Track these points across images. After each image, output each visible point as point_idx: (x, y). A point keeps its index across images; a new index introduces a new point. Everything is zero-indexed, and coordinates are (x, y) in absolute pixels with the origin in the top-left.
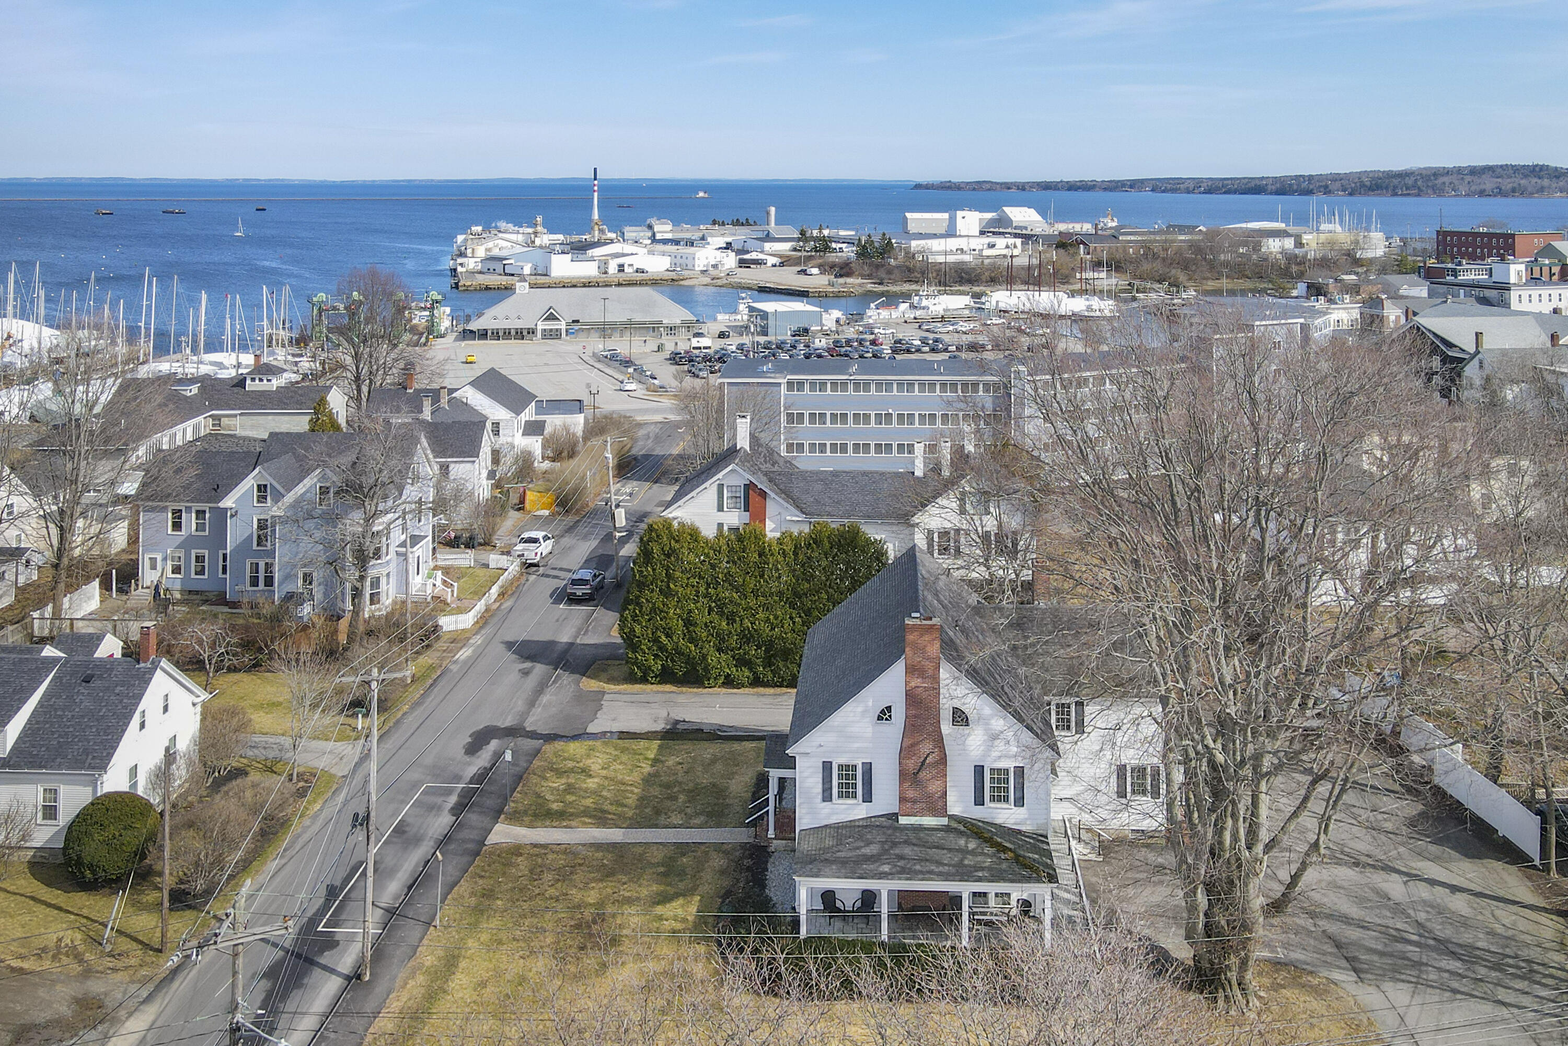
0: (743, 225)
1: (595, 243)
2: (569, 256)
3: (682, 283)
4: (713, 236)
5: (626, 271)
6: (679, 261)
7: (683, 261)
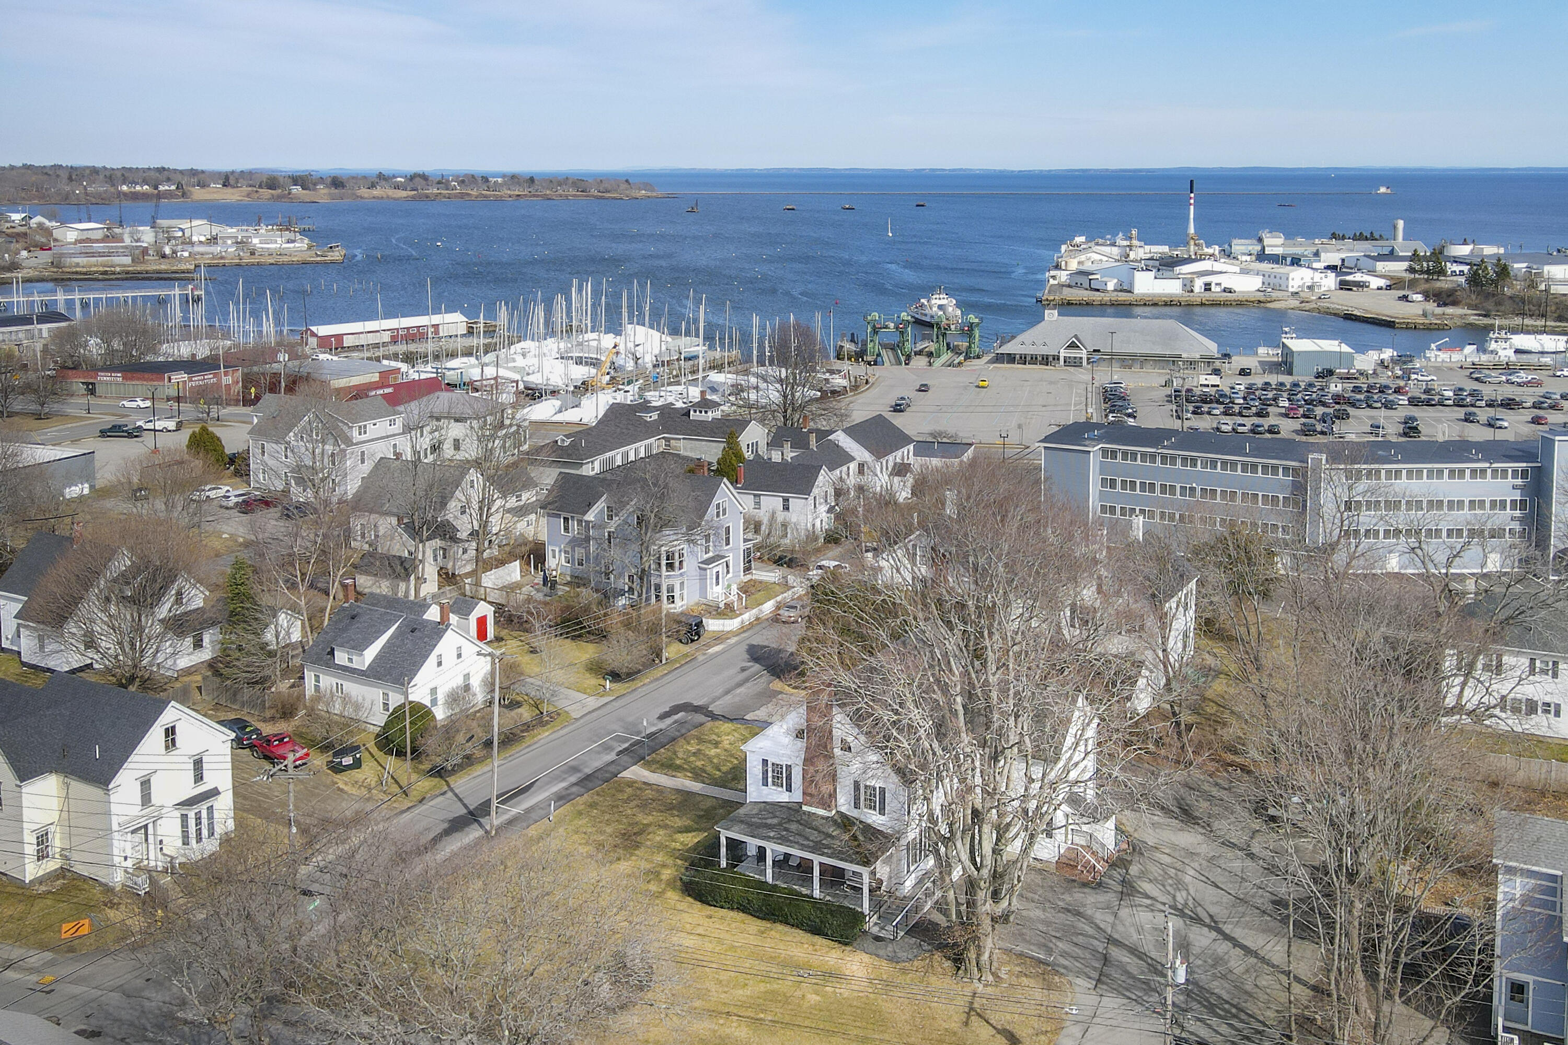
0: (1366, 239)
1: (1186, 259)
2: (1152, 274)
3: (1268, 305)
4: (1327, 251)
5: (1213, 289)
6: (1272, 281)
7: (1277, 281)
